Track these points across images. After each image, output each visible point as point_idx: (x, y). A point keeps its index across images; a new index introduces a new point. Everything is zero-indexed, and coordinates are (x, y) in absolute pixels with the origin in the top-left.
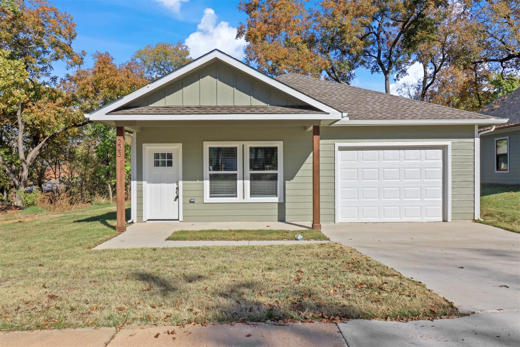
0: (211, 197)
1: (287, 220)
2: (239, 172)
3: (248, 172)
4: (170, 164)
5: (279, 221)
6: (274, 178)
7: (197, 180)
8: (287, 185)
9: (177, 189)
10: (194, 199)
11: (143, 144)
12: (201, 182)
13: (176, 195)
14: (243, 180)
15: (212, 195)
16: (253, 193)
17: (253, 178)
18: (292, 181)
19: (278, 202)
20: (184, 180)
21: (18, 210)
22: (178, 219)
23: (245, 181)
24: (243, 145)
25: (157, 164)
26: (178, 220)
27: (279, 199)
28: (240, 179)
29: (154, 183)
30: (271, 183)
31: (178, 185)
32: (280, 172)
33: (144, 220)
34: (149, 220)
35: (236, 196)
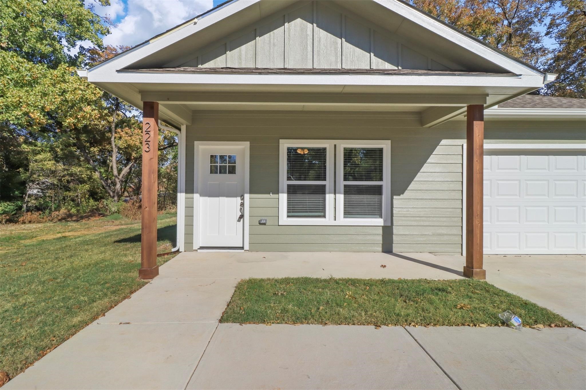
0: (288, 216)
1: (395, 250)
2: (328, 183)
3: (342, 183)
4: (232, 170)
5: (382, 252)
6: (378, 191)
7: (270, 194)
8: (395, 202)
9: (241, 205)
10: (266, 220)
11: (196, 143)
12: (276, 196)
13: (240, 214)
14: (335, 193)
15: (290, 214)
16: (347, 213)
17: (348, 191)
18: (402, 196)
19: (382, 225)
20: (251, 192)
21: (102, 217)
22: (242, 246)
23: (337, 195)
24: (335, 146)
25: (213, 170)
26: (242, 248)
27: (384, 221)
28: (330, 193)
29: (210, 196)
30: (373, 198)
31: (243, 199)
32: (386, 183)
33: (195, 247)
34: (202, 248)
35: (324, 216)
